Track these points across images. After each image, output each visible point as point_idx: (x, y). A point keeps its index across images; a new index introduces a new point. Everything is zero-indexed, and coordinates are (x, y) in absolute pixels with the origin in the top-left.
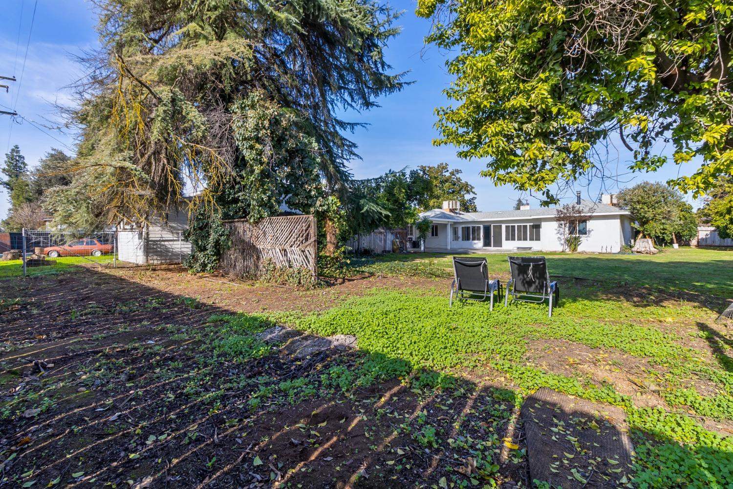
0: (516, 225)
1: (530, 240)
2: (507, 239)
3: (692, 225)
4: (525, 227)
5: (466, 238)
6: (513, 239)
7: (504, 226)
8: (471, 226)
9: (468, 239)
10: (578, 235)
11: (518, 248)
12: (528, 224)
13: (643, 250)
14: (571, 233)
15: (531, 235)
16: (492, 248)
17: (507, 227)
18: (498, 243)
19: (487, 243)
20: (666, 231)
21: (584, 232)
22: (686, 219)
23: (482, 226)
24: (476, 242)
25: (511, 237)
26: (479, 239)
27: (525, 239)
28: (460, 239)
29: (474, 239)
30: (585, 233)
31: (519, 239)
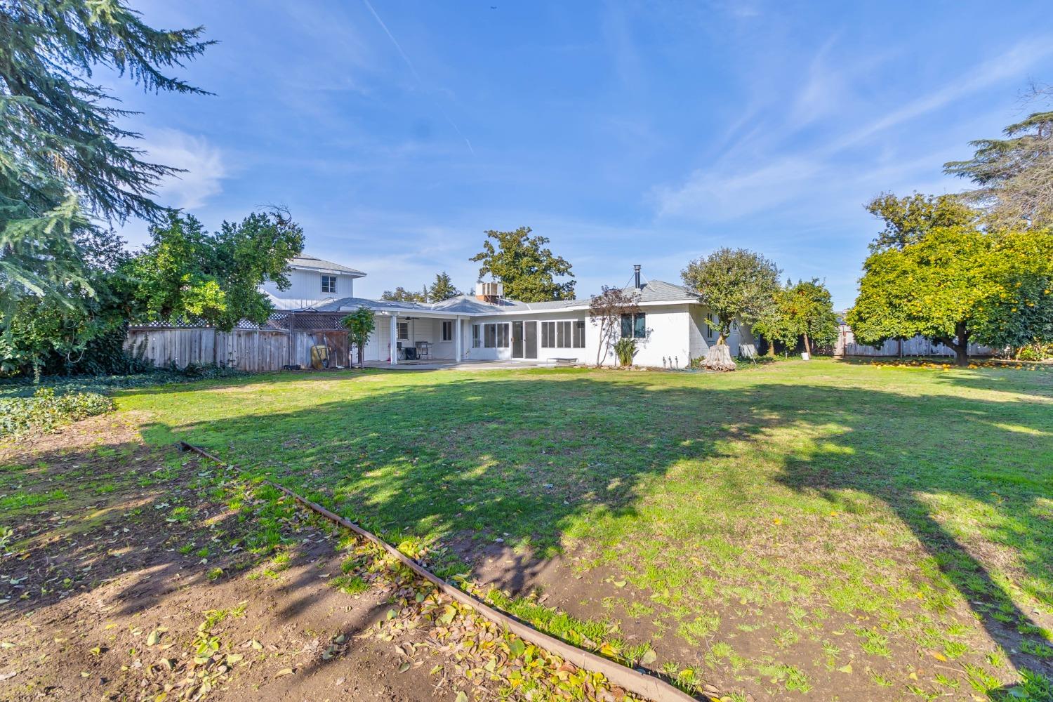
0: (556, 321)
1: (575, 347)
2: (544, 345)
3: (830, 324)
4: (568, 324)
5: (491, 343)
6: (552, 346)
7: (539, 323)
8: (497, 323)
9: (494, 346)
10: (633, 339)
11: (559, 360)
12: (572, 321)
13: (714, 363)
14: (624, 335)
15: (576, 338)
16: (524, 359)
17: (544, 325)
18: (532, 353)
19: (517, 353)
20: (787, 333)
21: (642, 333)
22: (819, 314)
23: (510, 324)
24: (501, 349)
25: (548, 343)
26: (507, 345)
27: (568, 346)
28: (482, 345)
29: (500, 345)
30: (644, 336)
31: (560, 346)
